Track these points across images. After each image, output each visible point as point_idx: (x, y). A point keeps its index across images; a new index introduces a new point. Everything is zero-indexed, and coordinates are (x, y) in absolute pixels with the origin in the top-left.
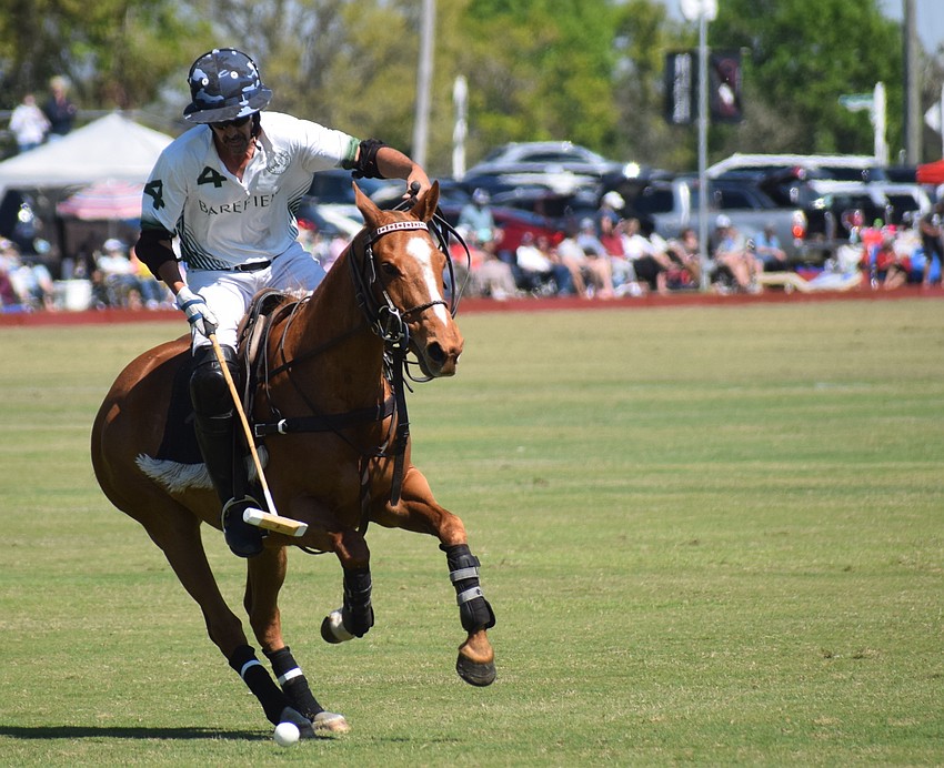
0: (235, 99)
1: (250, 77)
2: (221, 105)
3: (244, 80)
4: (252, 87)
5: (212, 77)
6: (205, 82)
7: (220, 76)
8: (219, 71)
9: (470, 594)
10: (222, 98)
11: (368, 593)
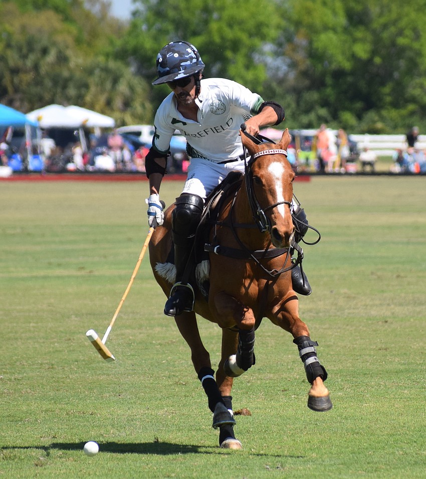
0: (177, 70)
1: (188, 56)
2: (168, 73)
3: (182, 58)
4: (189, 63)
5: (164, 57)
6: (161, 60)
7: (168, 56)
8: (168, 53)
9: (311, 360)
10: (168, 69)
11: (252, 345)
